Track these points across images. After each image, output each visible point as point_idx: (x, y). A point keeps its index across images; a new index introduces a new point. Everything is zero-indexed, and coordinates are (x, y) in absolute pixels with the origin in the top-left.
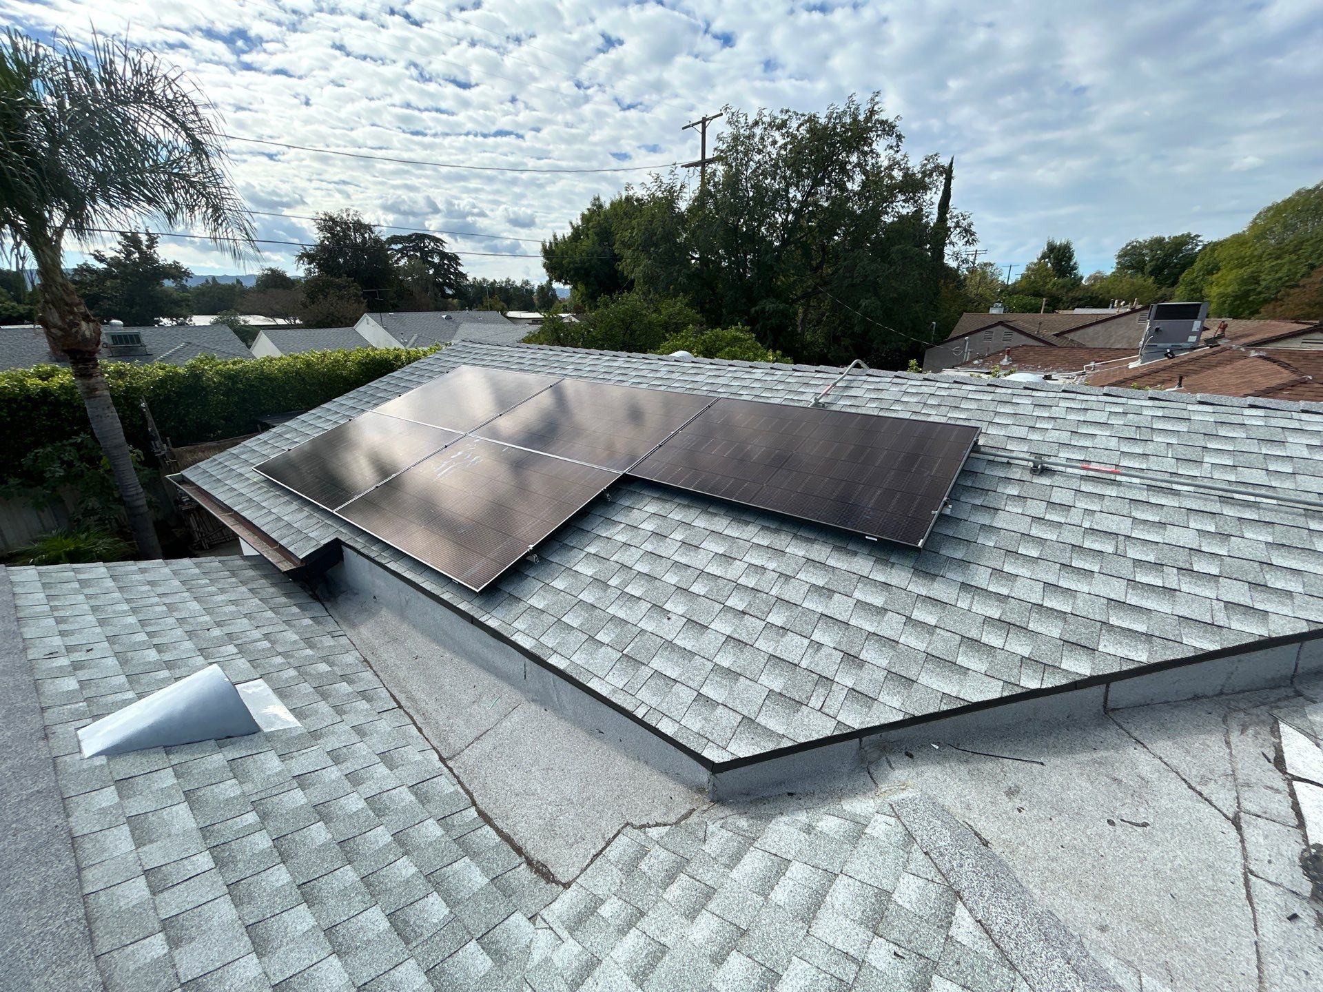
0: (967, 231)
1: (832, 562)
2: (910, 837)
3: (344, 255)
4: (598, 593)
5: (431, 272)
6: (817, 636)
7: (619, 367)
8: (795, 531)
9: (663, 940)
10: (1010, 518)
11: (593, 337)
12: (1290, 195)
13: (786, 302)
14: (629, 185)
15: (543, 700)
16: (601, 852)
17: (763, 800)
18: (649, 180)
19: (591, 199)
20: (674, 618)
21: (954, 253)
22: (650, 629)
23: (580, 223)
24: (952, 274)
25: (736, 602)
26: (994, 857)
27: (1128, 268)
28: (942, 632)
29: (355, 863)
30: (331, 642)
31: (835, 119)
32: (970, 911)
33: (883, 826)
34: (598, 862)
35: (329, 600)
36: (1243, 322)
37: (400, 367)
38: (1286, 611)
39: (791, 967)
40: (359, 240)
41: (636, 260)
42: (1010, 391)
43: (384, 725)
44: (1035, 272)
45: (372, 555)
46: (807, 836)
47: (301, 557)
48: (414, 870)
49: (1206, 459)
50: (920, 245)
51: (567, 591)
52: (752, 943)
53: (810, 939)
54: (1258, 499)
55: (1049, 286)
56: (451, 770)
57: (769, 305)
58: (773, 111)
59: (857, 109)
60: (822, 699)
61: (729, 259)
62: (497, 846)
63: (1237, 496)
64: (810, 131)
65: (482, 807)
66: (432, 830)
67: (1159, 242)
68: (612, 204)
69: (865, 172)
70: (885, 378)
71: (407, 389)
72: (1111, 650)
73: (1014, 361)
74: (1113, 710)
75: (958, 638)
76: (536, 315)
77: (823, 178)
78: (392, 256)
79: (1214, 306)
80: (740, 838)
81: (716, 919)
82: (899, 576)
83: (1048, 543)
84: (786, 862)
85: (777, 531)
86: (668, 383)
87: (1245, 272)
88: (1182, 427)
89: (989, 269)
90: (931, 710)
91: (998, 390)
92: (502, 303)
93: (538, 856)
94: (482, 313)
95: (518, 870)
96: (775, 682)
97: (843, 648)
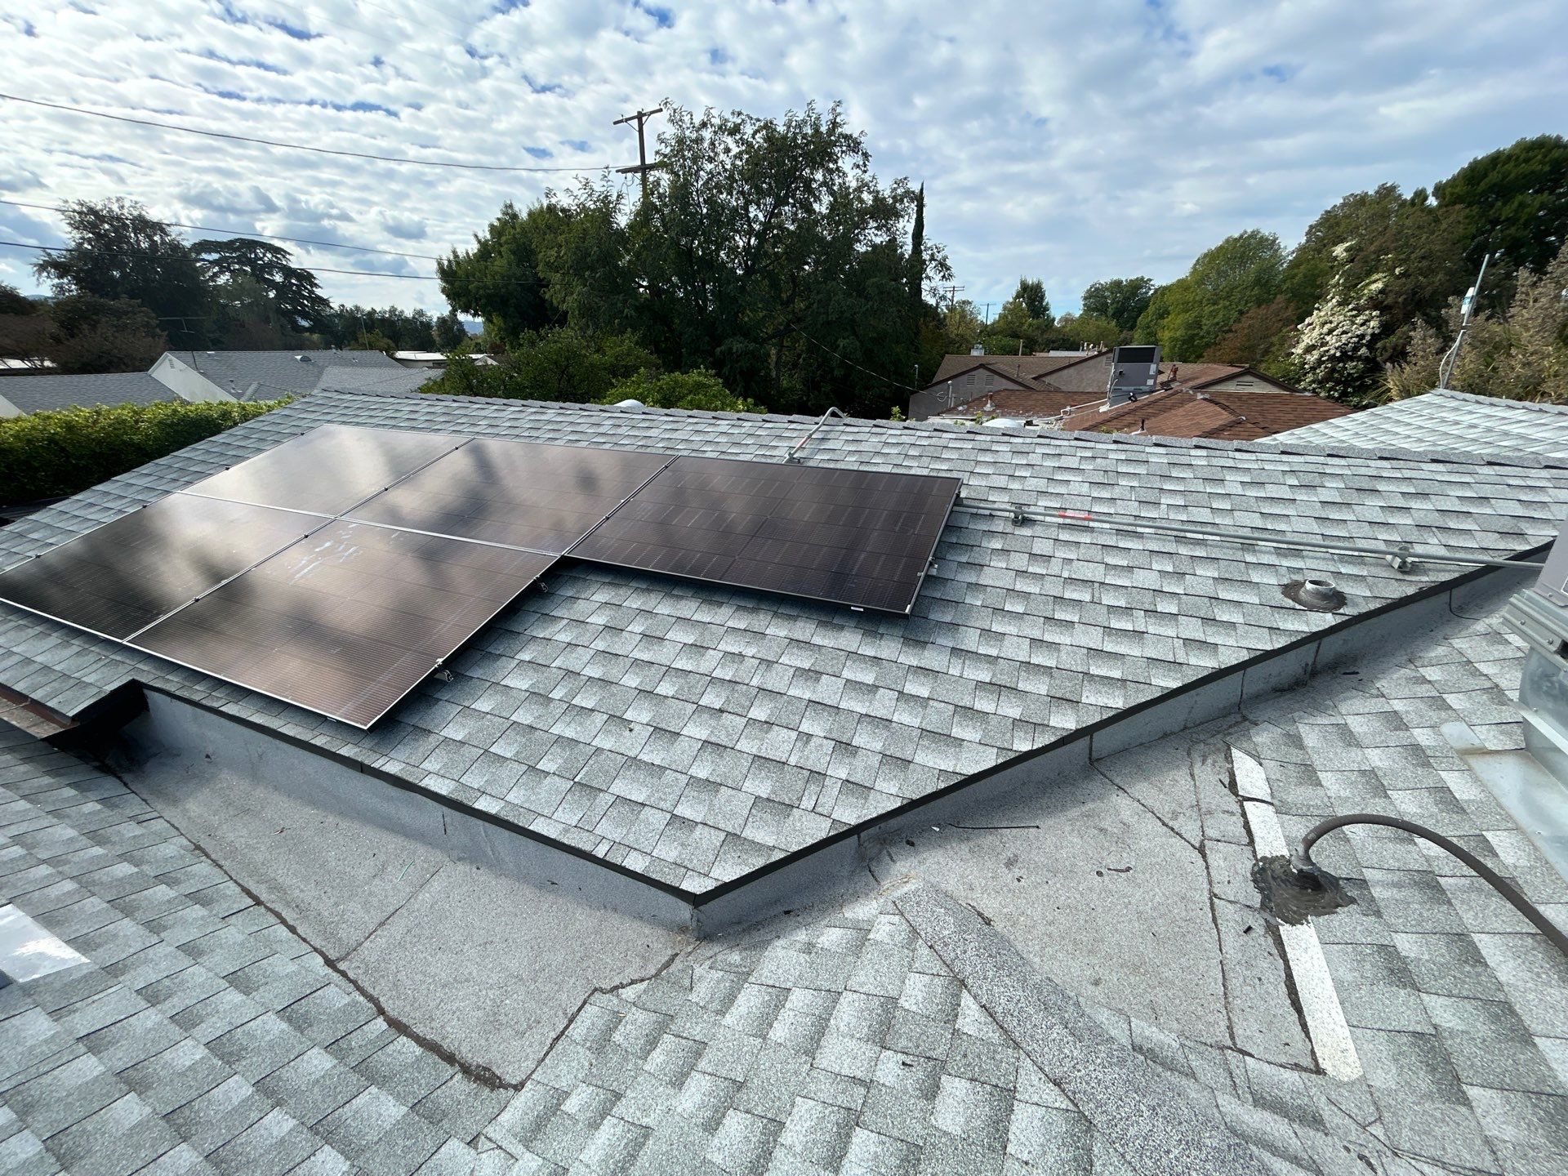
0: (943, 266)
1: (817, 640)
2: (914, 932)
3: (121, 266)
4: (537, 710)
5: (272, 295)
6: (805, 727)
7: (549, 422)
8: (775, 609)
9: (645, 1121)
10: (995, 574)
11: (517, 384)
12: (1220, 243)
13: (755, 341)
14: (550, 190)
15: (473, 856)
16: (563, 1033)
17: (757, 926)
18: (575, 186)
19: (502, 206)
20: (637, 728)
21: (932, 289)
22: (607, 746)
23: (489, 237)
24: (931, 311)
25: (712, 699)
26: (996, 934)
27: (1094, 310)
28: (935, 704)
29: (194, 1138)
30: (138, 831)
31: (795, 128)
32: (975, 998)
33: (887, 928)
34: (559, 1046)
35: (129, 771)
36: (1190, 366)
37: (231, 427)
38: (1231, 642)
39: (795, 1110)
40: (144, 245)
41: (568, 288)
42: (989, 438)
43: (233, 933)
44: (1010, 311)
45: (196, 697)
46: (807, 957)
47: (71, 714)
48: (292, 1123)
49: (1163, 501)
50: (897, 279)
51: (497, 712)
52: (750, 1096)
53: (814, 1073)
54: (1206, 537)
55: (1025, 327)
56: (344, 974)
57: (737, 345)
58: (722, 112)
59: (818, 119)
60: (814, 798)
61: (685, 289)
62: (418, 1059)
63: (1189, 535)
64: (768, 139)
65: (393, 1014)
66: (319, 1062)
67: (1117, 284)
68: (531, 214)
69: (832, 193)
70: (864, 426)
71: (239, 459)
72: (1092, 700)
73: (997, 406)
74: (1098, 760)
75: (951, 708)
76: (437, 356)
77: (787, 196)
78: (203, 270)
79: (1167, 350)
80: (732, 977)
81: (708, 1077)
82: (889, 648)
83: (1032, 597)
84: (785, 992)
85: (755, 610)
86: (614, 440)
87: (1190, 317)
88: (1142, 470)
89: (968, 308)
90: (929, 791)
91: (978, 437)
92: (386, 340)
93: (477, 1059)
94: (356, 353)
95: (450, 1084)
96: (761, 786)
97: (834, 736)
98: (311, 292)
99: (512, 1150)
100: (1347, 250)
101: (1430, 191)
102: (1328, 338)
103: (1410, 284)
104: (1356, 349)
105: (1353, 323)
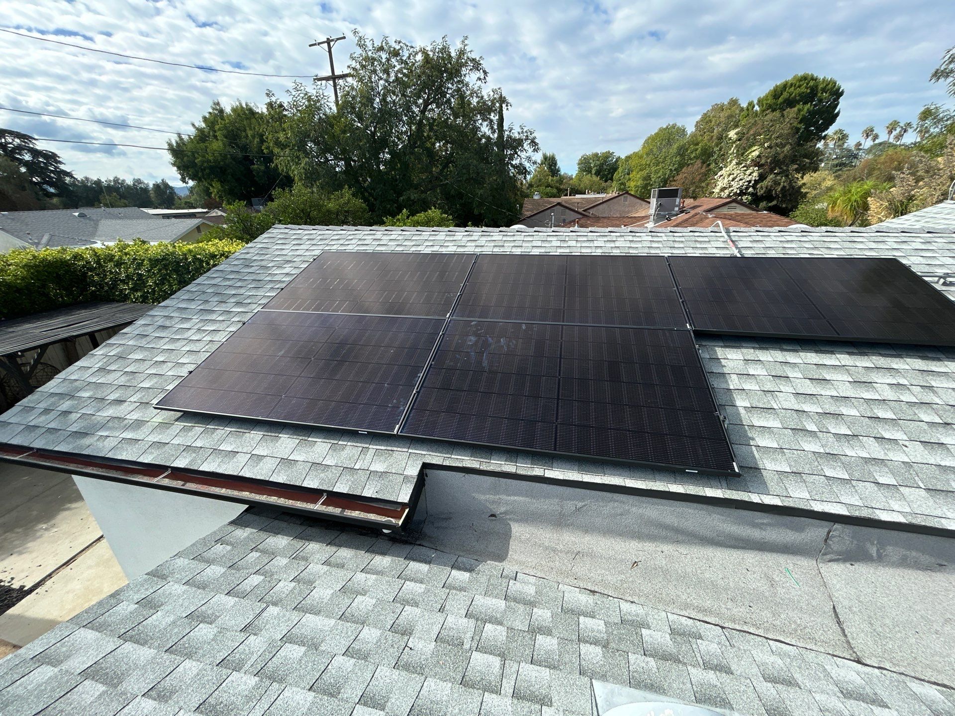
5: (24, 170)
27: (584, 170)
67: (596, 155)
94: (120, 210)
98: (56, 168)
100: (736, 134)
102: (732, 183)
103: (773, 152)
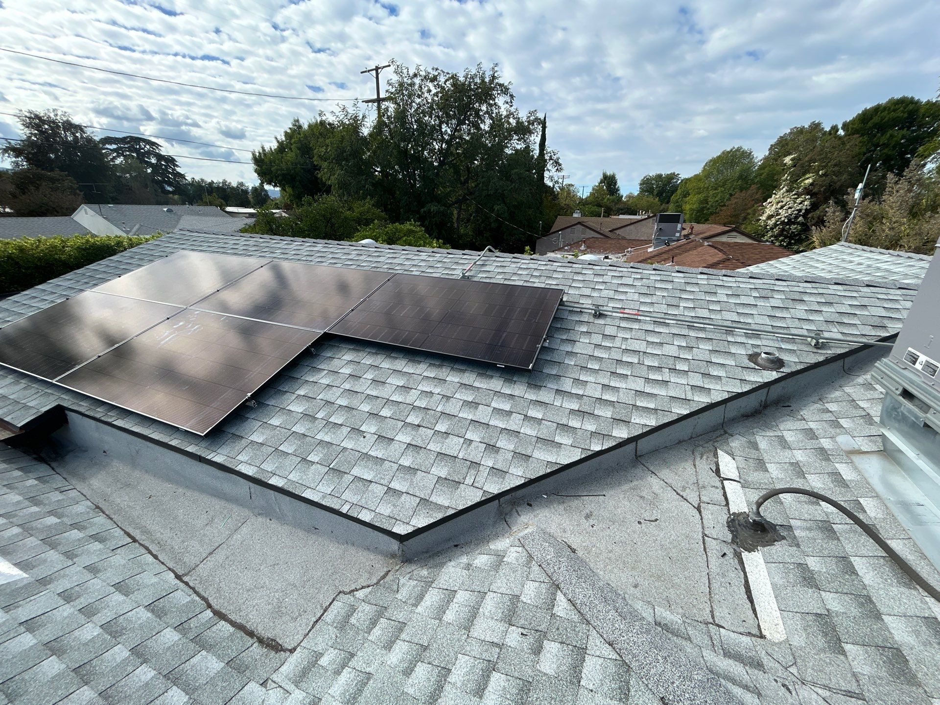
0: (557, 163)
1: (476, 384)
2: (530, 557)
3: (56, 151)
4: (308, 425)
5: (149, 171)
6: (469, 436)
7: (319, 251)
8: (452, 365)
9: (368, 670)
10: (583, 346)
11: (300, 228)
12: (719, 154)
13: (445, 205)
14: (322, 112)
15: (267, 512)
16: (320, 618)
17: (438, 554)
18: (337, 110)
19: (292, 120)
20: (368, 436)
21: (550, 177)
22: (350, 447)
23: (284, 139)
24: (550, 190)
25: (413, 419)
26: (578, 558)
27: (646, 191)
28: (546, 422)
29: (92, 683)
30: (60, 497)
31: (470, 79)
32: (565, 595)
33: (515, 555)
34: (317, 626)
35: (55, 460)
36: (701, 225)
37: (122, 251)
38: (718, 387)
39: (458, 662)
40: (70, 138)
41: (332, 171)
42: (581, 266)
43: (119, 559)
44: (597, 191)
45: (98, 416)
46: (467, 572)
47: (19, 425)
48: (153, 673)
49: (681, 305)
50: (529, 170)
51: (283, 426)
52: (432, 654)
53: (469, 640)
54: (705, 326)
55: (605, 200)
56: (187, 584)
57: (433, 208)
58: (426, 68)
59: (484, 74)
60: (473, 478)
61: (403, 173)
62: (232, 635)
63: (695, 325)
64: (453, 85)
65: (216, 607)
66: (170, 636)
67: (659, 176)
68: (310, 126)
69: (491, 118)
70: (507, 257)
71: (127, 271)
72: (637, 421)
73: (588, 247)
74: (640, 456)
75: (555, 425)
76: (251, 210)
77: (464, 119)
78: (107, 155)
79: (688, 216)
80: (422, 584)
81: (406, 643)
82: (519, 389)
83: (604, 360)
84: (453, 593)
85: (440, 366)
86: (358, 263)
87: (701, 196)
88: (669, 286)
89: (571, 188)
90: (541, 474)
91: (574, 265)
92: (220, 200)
93: (267, 634)
94: (201, 208)
95: (251, 649)
96: (441, 471)
97: (486, 441)
98: (173, 170)
99: (287, 687)
100: (792, 160)
101: (840, 126)
102: (780, 211)
103: (827, 180)
104: (796, 217)
105: (795, 202)
